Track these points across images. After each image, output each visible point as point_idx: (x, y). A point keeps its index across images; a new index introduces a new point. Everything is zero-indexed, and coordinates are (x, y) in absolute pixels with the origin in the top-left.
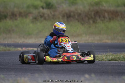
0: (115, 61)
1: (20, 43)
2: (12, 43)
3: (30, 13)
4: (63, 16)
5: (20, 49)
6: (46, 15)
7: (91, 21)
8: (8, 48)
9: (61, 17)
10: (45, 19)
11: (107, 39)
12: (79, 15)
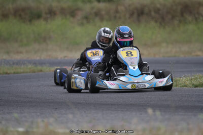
1: (59, 59)
3: (78, 9)
6: (103, 13)
7: (176, 22)
9: (128, 16)
12: (157, 11)
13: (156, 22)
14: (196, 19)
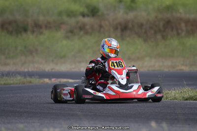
0: (195, 100)
1: (47, 71)
2: (35, 70)
3: (63, 23)
4: (116, 28)
5: (47, 80)
6: (88, 27)
7: (159, 37)
8: (28, 79)
9: (112, 30)
10: (87, 33)
11: (183, 65)
12: (141, 26)
13: (139, 36)
14: (178, 34)
